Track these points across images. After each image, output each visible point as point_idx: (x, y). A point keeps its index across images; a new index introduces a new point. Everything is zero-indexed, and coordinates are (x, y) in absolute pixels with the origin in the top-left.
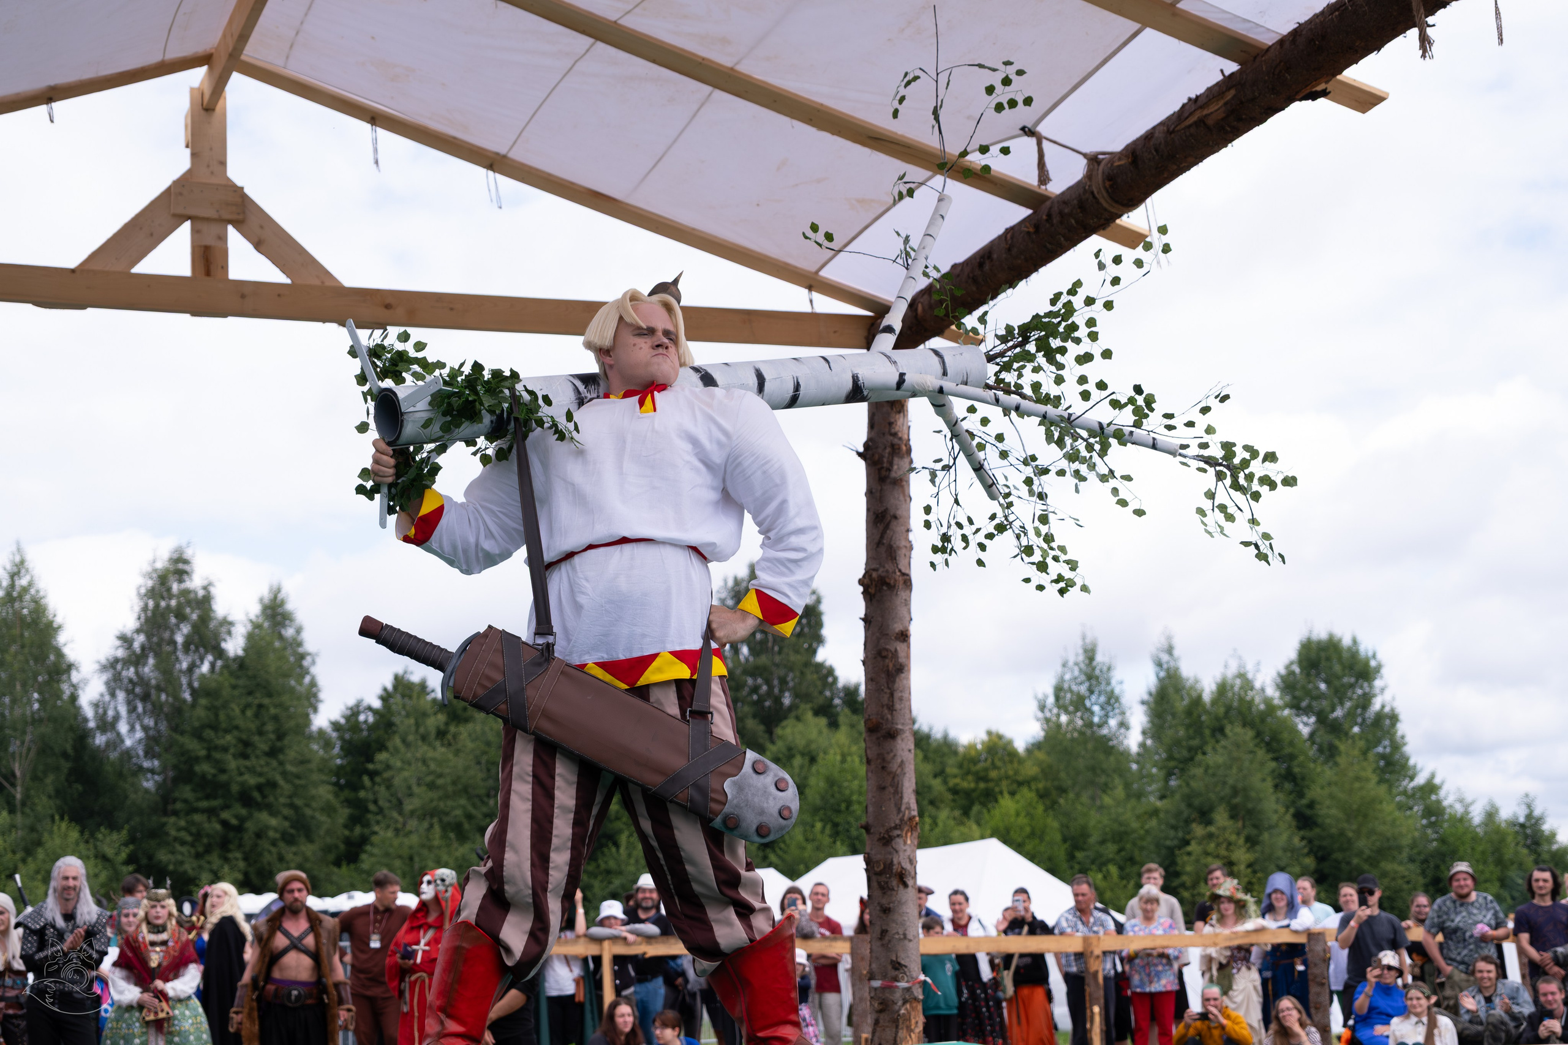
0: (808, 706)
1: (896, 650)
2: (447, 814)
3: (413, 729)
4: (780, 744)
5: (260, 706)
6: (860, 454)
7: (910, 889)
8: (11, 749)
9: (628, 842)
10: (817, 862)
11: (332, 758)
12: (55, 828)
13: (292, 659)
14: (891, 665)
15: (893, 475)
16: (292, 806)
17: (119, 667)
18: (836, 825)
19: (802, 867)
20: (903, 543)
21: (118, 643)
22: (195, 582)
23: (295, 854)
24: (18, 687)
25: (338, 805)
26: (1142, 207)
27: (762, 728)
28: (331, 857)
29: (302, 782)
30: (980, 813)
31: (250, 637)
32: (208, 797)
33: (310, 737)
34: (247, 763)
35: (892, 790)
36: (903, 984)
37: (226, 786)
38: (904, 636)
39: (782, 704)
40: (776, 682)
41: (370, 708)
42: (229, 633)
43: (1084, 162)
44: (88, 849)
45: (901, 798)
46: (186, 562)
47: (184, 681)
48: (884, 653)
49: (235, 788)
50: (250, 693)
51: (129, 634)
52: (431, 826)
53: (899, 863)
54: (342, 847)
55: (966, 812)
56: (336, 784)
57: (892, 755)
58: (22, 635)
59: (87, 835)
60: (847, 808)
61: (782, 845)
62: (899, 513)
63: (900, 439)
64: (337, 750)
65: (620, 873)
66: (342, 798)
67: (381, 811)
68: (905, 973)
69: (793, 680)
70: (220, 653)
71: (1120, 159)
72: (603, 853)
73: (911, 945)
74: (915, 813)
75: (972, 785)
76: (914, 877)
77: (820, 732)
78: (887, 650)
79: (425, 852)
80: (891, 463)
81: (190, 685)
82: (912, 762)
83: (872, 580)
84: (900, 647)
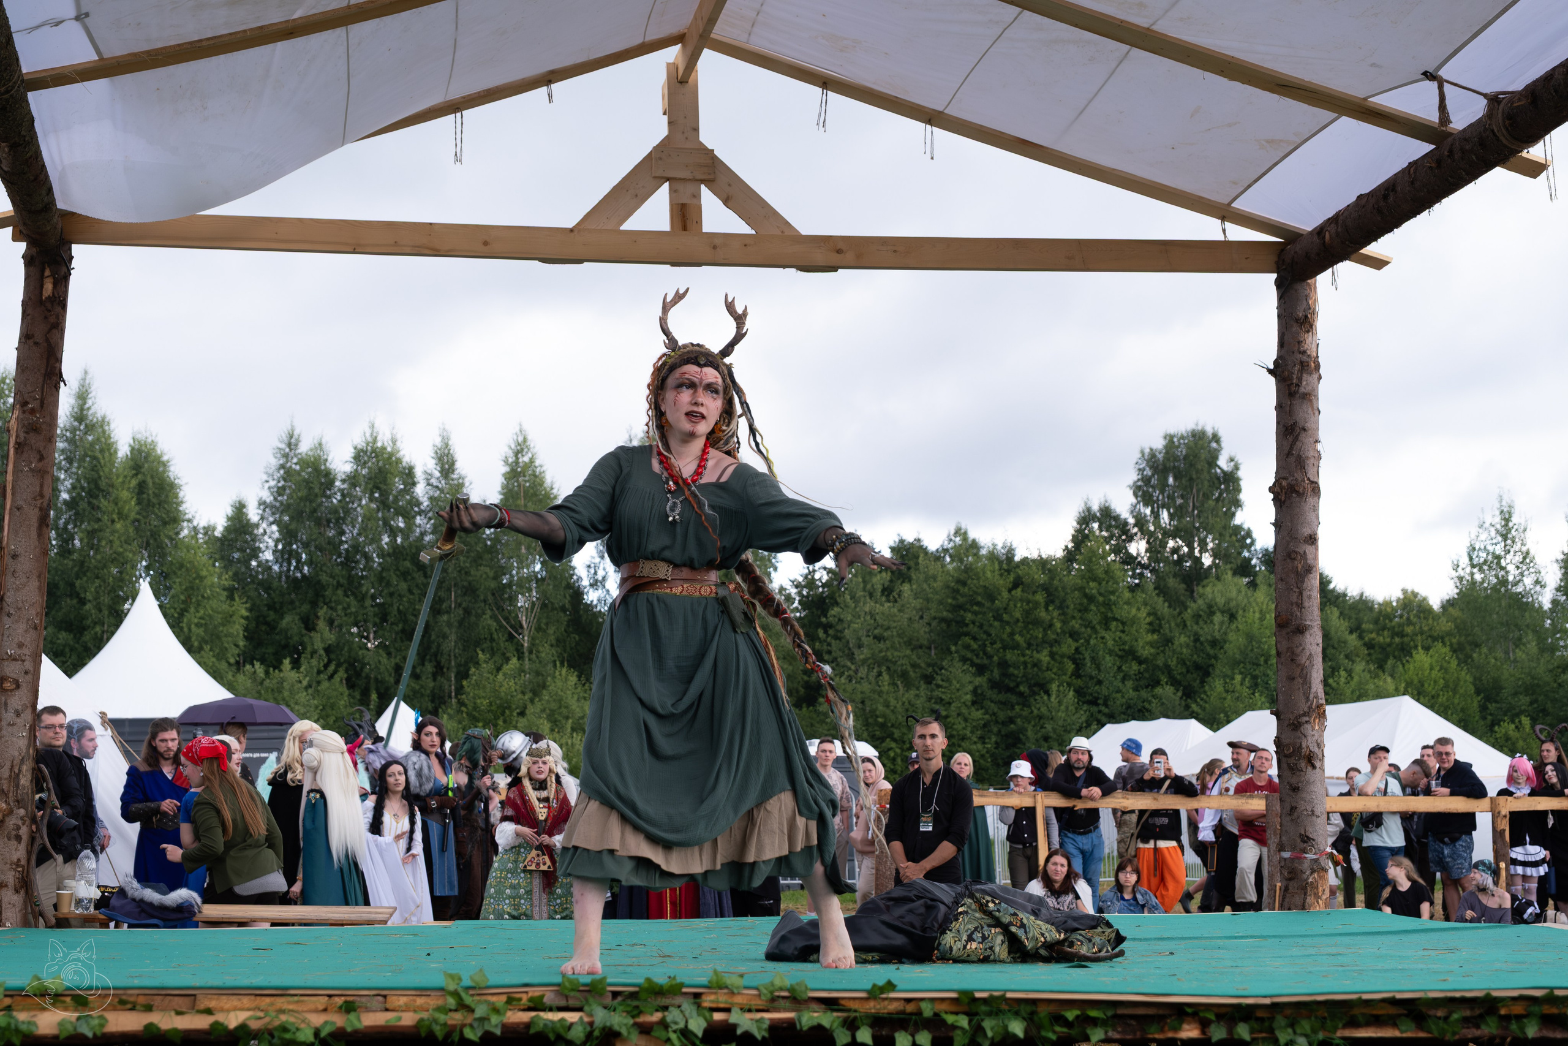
0: (1229, 567)
1: (1303, 553)
2: (894, 663)
3: (861, 585)
4: (1200, 602)
6: (1270, 371)
7: (1318, 768)
9: (1058, 691)
10: (1239, 714)
12: (557, 673)
14: (1300, 566)
15: (1302, 390)
18: (1254, 678)
19: (1222, 718)
20: (1312, 453)
26: (1540, 145)
30: (1394, 666)
35: (1300, 681)
36: (1311, 856)
38: (1312, 540)
39: (1201, 565)
43: (1485, 101)
45: (1310, 688)
48: (1294, 555)
52: (880, 674)
53: (1308, 747)
55: (1381, 666)
57: (1301, 648)
61: (1203, 696)
62: (1308, 425)
63: (1310, 356)
64: (796, 605)
65: (1051, 719)
68: (1313, 846)
69: (1213, 541)
71: (1519, 100)
72: (1036, 700)
73: (1318, 821)
74: (1322, 699)
75: (1388, 640)
78: (1296, 553)
79: (876, 696)
80: (1300, 379)
82: (1320, 655)
83: (1281, 488)
84: (1309, 549)
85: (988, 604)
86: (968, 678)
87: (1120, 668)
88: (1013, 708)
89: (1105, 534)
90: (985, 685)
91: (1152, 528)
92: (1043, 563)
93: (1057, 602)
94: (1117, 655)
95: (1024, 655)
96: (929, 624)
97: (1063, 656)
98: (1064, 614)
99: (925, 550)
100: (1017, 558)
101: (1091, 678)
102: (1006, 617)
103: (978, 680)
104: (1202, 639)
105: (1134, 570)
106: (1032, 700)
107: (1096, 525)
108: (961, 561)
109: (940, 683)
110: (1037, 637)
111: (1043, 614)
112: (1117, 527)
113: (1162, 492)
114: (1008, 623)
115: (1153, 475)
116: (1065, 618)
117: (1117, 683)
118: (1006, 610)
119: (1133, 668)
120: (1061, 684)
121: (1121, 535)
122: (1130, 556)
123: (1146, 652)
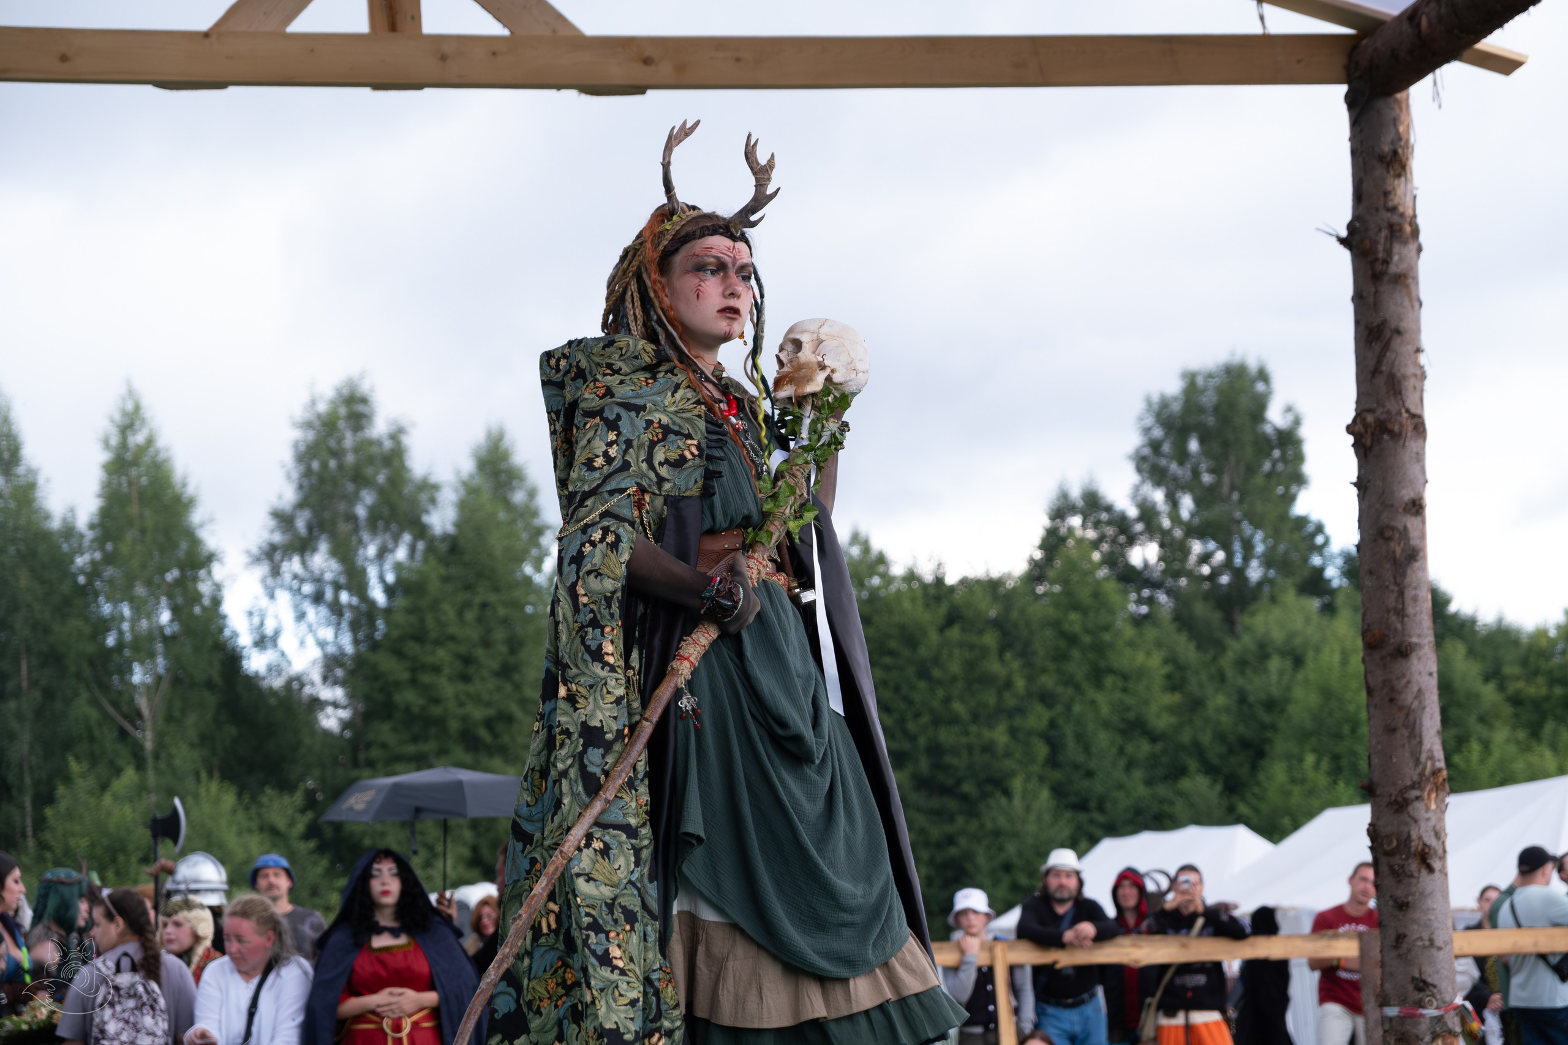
0: (1289, 582)
1: (1405, 528)
4: (1246, 639)
5: (484, 605)
6: (1343, 241)
7: (1437, 874)
8: (134, 680)
9: (1025, 791)
10: (1311, 814)
12: (202, 790)
13: (524, 536)
14: (1398, 550)
15: (1393, 269)
18: (1336, 758)
19: (1286, 821)
20: (1411, 370)
22: (379, 429)
24: (140, 589)
27: (1216, 616)
30: (1555, 733)
31: (462, 506)
32: (415, 739)
34: (470, 688)
35: (1406, 733)
36: (1430, 1012)
37: (440, 722)
38: (1416, 507)
39: (1246, 580)
40: (1237, 546)
42: (433, 501)
44: (250, 819)
45: (1420, 743)
46: (364, 401)
47: (372, 572)
48: (1388, 534)
49: (454, 725)
50: (469, 587)
51: (289, 509)
53: (1420, 838)
55: (1535, 732)
57: (1404, 681)
58: (141, 515)
59: (246, 798)
60: (1353, 731)
61: (1256, 790)
62: (1403, 325)
63: (1402, 215)
65: (1016, 835)
68: (1433, 995)
69: (1264, 541)
70: (421, 531)
72: (988, 806)
73: (1441, 954)
74: (1441, 764)
75: (1544, 691)
76: (1443, 858)
77: (1308, 620)
78: (1393, 529)
80: (1389, 252)
81: (382, 579)
82: (1435, 691)
83: (1366, 426)
84: (1411, 522)
85: (906, 653)
87: (1121, 751)
88: (951, 819)
89: (1091, 534)
91: (1166, 523)
92: (993, 586)
93: (1018, 647)
94: (1116, 729)
95: (967, 733)
97: (1030, 733)
98: (1029, 665)
100: (951, 580)
101: (1076, 767)
102: (936, 673)
104: (1252, 698)
105: (1139, 592)
106: (982, 807)
107: (1076, 521)
108: (862, 585)
110: (987, 705)
111: (994, 666)
112: (1109, 523)
113: (1181, 463)
114: (939, 683)
115: (1166, 434)
116: (1032, 672)
117: (1119, 774)
118: (936, 660)
119: (1145, 748)
120: (1028, 779)
121: (1116, 537)
122: (1132, 569)
123: (1162, 722)
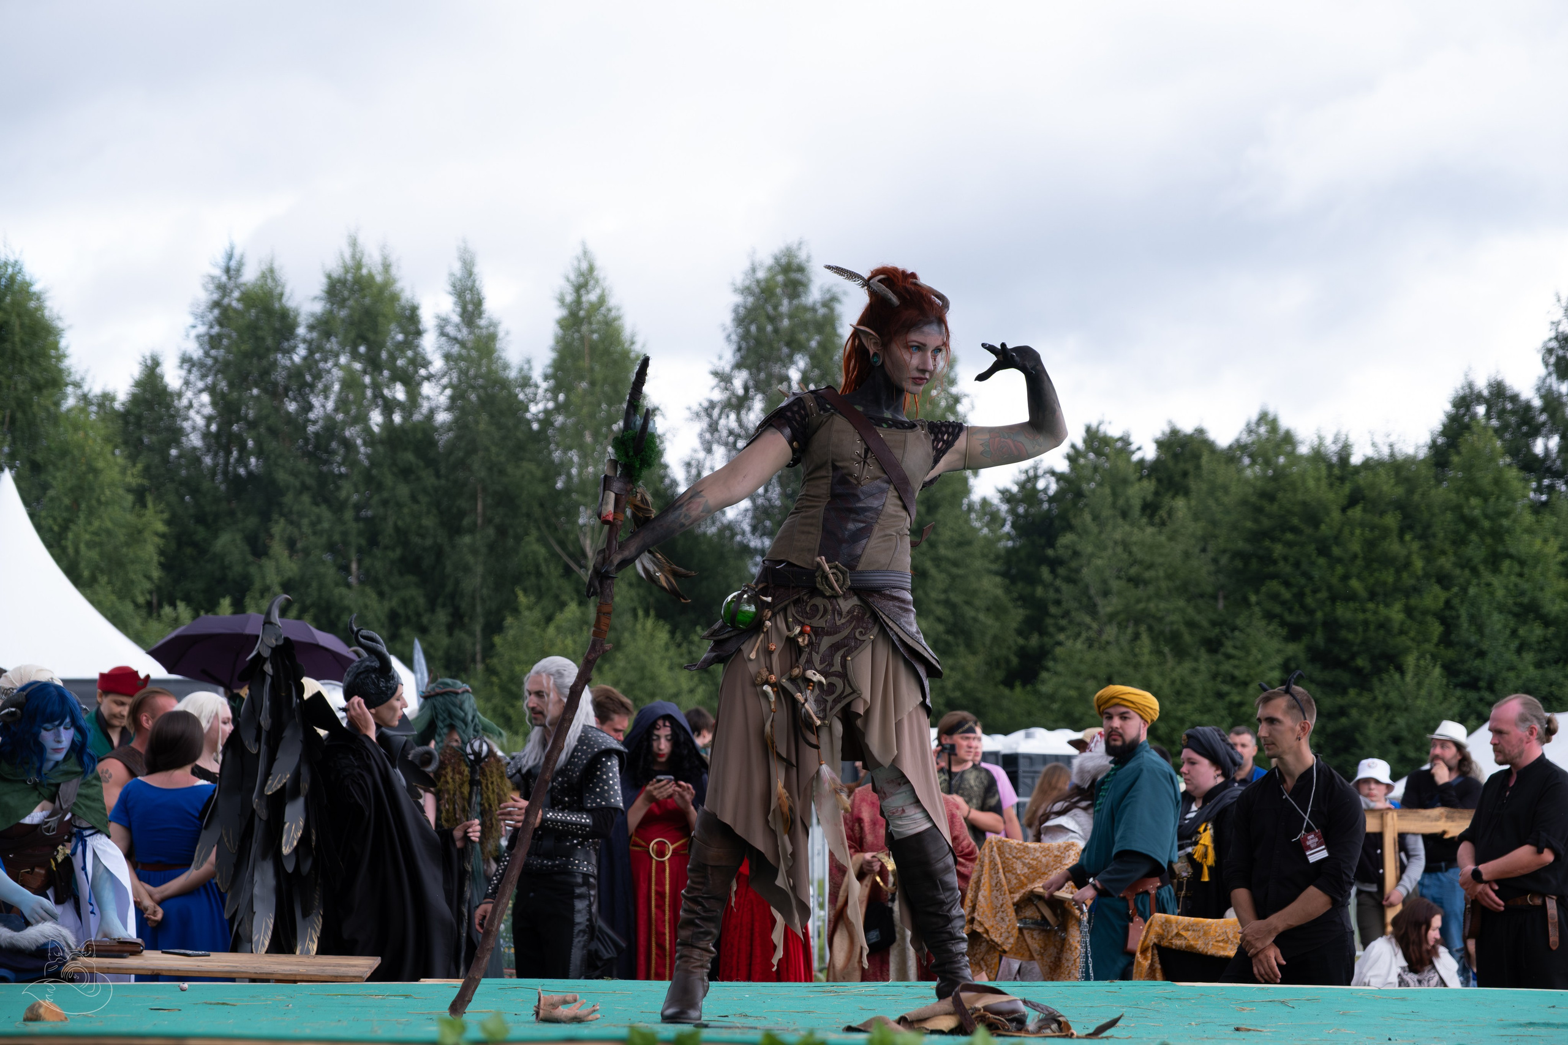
2: (1160, 620)
3: (1110, 500)
8: (581, 521)
9: (1418, 666)
11: (1000, 539)
12: (639, 626)
13: (943, 403)
16: (947, 603)
17: (716, 413)
21: (713, 381)
22: (814, 295)
23: (952, 669)
24: (588, 439)
25: (1010, 605)
28: (1000, 675)
29: (961, 572)
33: (971, 508)
41: (1053, 473)
44: (681, 655)
46: (801, 269)
51: (727, 369)
52: (1137, 636)
54: (1015, 660)
56: (1004, 574)
58: (592, 370)
59: (679, 636)
64: (1007, 528)
65: (1406, 709)
66: (1015, 595)
67: (1066, 614)
72: (1381, 680)
79: (1130, 671)
85: (1309, 530)
86: (1274, 644)
87: (1514, 632)
88: (1344, 692)
89: (1494, 423)
90: (1302, 656)
92: (1396, 466)
93: (1419, 529)
94: (1510, 612)
95: (1364, 611)
96: (1215, 561)
97: (1425, 612)
98: (1428, 547)
99: (1210, 446)
100: (1356, 459)
101: (1469, 646)
102: (1336, 551)
103: (1292, 649)
105: (1539, 481)
106: (1375, 681)
107: (1481, 410)
108: (1267, 463)
109: (1231, 651)
110: (1385, 583)
111: (1394, 547)
112: (1513, 412)
114: (1340, 560)
116: (1430, 552)
117: (1510, 656)
118: (1337, 539)
119: (1535, 632)
120: (1422, 656)
121: (1519, 426)
122: (1536, 456)
123: (1554, 607)
